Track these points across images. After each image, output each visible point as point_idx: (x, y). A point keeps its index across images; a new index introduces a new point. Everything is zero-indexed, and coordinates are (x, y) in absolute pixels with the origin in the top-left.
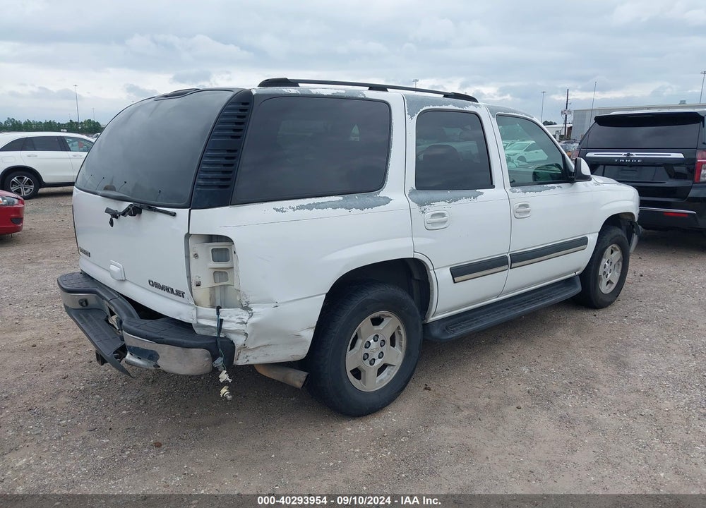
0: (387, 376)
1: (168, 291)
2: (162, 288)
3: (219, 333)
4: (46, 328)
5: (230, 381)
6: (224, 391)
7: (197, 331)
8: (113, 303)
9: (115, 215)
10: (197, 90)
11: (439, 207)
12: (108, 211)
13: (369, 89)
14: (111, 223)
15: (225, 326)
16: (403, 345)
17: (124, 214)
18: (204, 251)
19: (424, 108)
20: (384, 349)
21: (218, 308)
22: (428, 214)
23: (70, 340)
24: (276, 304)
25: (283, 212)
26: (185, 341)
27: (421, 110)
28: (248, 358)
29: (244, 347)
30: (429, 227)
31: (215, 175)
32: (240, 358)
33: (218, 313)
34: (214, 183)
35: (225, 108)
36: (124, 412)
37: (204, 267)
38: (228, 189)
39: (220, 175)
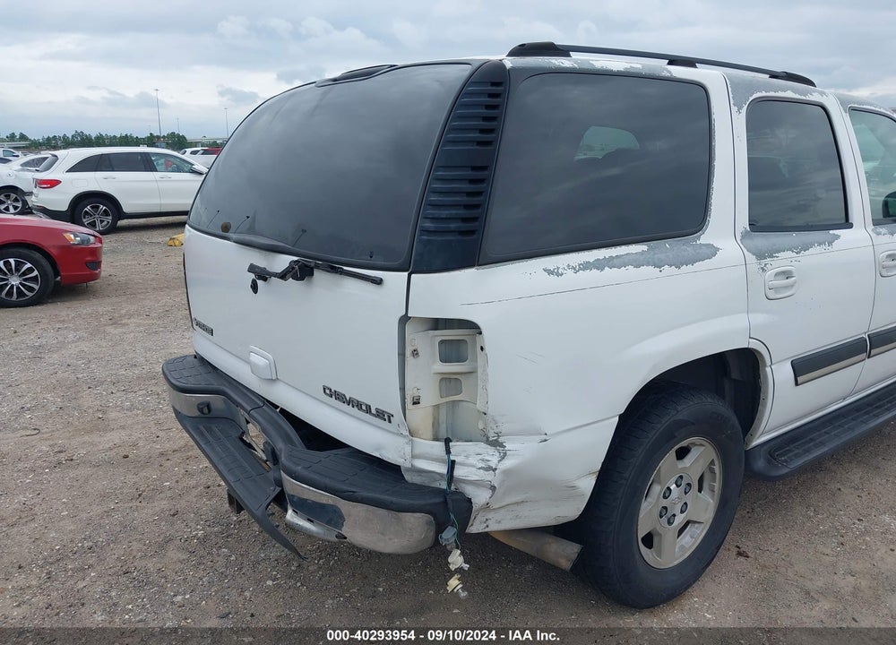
0: (691, 541)
1: (360, 409)
2: (350, 402)
3: (449, 484)
4: (140, 426)
5: (466, 567)
6: (454, 583)
7: (407, 477)
8: (255, 415)
9: (262, 275)
10: (393, 68)
11: (785, 260)
12: (252, 269)
13: (669, 64)
14: (255, 288)
15: (458, 472)
16: (716, 489)
17: (283, 276)
18: (426, 343)
19: (755, 96)
20: (689, 498)
21: (447, 441)
22: (770, 273)
23: (175, 447)
24: (544, 437)
25: (559, 275)
26: (394, 499)
27: (751, 99)
28: (488, 523)
29: (487, 507)
30: (771, 294)
31: (454, 212)
32: (477, 521)
33: (448, 452)
34: (453, 226)
35: (461, 93)
36: (270, 583)
37: (427, 370)
38: (475, 237)
39: (462, 212)
